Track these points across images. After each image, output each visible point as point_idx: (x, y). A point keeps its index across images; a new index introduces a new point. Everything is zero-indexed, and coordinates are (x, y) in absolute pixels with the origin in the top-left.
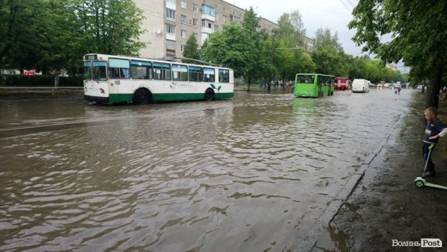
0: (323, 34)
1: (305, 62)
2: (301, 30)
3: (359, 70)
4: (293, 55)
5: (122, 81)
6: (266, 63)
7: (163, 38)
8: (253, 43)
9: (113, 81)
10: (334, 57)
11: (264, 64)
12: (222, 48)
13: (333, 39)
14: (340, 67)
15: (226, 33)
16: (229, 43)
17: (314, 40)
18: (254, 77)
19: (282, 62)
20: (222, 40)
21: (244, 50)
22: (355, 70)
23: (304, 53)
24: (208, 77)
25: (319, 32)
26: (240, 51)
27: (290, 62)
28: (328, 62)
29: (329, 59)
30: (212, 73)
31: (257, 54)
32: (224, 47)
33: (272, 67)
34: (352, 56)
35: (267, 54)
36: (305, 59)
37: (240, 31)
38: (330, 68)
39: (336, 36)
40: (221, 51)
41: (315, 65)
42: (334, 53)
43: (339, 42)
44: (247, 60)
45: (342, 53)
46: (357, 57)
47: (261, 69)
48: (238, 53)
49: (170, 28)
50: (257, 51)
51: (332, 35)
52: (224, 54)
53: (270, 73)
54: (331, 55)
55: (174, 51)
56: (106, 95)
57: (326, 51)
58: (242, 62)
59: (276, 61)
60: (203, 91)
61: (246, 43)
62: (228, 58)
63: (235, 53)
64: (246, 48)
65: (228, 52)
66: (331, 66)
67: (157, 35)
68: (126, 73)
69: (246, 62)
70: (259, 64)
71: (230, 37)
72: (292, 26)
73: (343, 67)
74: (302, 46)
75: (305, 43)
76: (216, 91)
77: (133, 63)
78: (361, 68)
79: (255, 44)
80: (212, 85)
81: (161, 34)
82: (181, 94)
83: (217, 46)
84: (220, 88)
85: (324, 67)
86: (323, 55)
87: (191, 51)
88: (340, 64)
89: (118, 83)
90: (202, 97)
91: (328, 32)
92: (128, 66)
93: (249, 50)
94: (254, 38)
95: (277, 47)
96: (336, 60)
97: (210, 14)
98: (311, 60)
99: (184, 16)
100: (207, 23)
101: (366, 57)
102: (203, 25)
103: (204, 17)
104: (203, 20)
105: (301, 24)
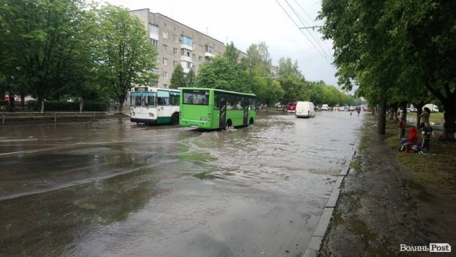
0: (285, 62)
1: (275, 89)
2: (267, 59)
3: (318, 95)
4: (266, 83)
5: (165, 107)
8: (236, 73)
9: (159, 107)
10: (298, 84)
12: (211, 77)
13: (294, 67)
15: (214, 65)
17: (278, 68)
19: (258, 89)
20: (210, 70)
21: (230, 79)
22: (315, 95)
23: (273, 81)
25: (281, 60)
26: (226, 80)
27: (265, 89)
28: (293, 88)
29: (294, 85)
32: (213, 76)
35: (246, 82)
36: (275, 86)
37: (226, 62)
38: (295, 94)
39: (296, 64)
40: (211, 79)
41: (283, 91)
42: (297, 80)
43: (299, 69)
45: (303, 80)
48: (225, 81)
50: (240, 80)
51: (293, 63)
54: (295, 82)
56: (155, 118)
57: (291, 78)
59: (253, 88)
61: (231, 74)
63: (222, 81)
64: (231, 77)
65: (216, 81)
66: (296, 92)
68: (167, 101)
71: (217, 68)
72: (260, 56)
74: (271, 74)
75: (271, 71)
77: (171, 93)
78: (319, 93)
79: (238, 74)
83: (207, 75)
85: (290, 92)
86: (288, 83)
87: (179, 78)
88: (303, 90)
89: (162, 109)
91: (289, 60)
92: (168, 96)
94: (236, 68)
95: (253, 76)
96: (300, 87)
97: (188, 44)
98: (280, 87)
99: (166, 46)
100: (186, 52)
101: (322, 82)
102: (183, 54)
103: (183, 46)
104: (183, 49)
105: (268, 54)
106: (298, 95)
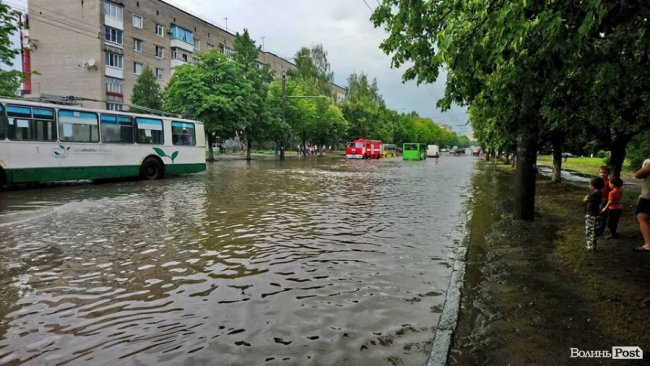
0: (358, 81)
1: (332, 119)
2: (327, 73)
3: (406, 131)
4: (314, 108)
6: (274, 116)
7: (99, 74)
8: (250, 85)
10: (373, 113)
11: (270, 118)
12: (195, 90)
13: (372, 89)
14: (382, 127)
15: (203, 67)
16: (208, 82)
17: (347, 89)
18: (257, 139)
19: (299, 117)
20: (196, 77)
21: (234, 94)
22: (401, 131)
23: (331, 106)
24: (148, 134)
25: (352, 78)
26: (227, 95)
27: (312, 118)
28: (365, 119)
29: (367, 115)
30: (158, 127)
31: (258, 102)
32: (199, 88)
33: (284, 124)
34: (396, 112)
35: (274, 103)
36: (333, 114)
37: (226, 64)
38: (367, 128)
39: (375, 84)
40: (195, 93)
41: (347, 123)
42: (373, 107)
43: (379, 93)
44: (242, 112)
45: (383, 108)
46: (403, 115)
47: (266, 127)
48: (223, 99)
49: (112, 57)
50: (257, 97)
51: (370, 83)
52: (200, 99)
53: (281, 133)
54: (368, 110)
55: (121, 96)
57: (362, 104)
58: (232, 114)
59: (289, 115)
60: (137, 161)
61: (238, 85)
62: (205, 106)
63: (217, 98)
64: (239, 92)
65: (206, 97)
66: (370, 125)
67: (89, 68)
69: (239, 114)
70: (262, 118)
71: (209, 74)
72: (314, 67)
73: (385, 126)
74: (330, 96)
75: (333, 92)
76: (167, 161)
78: (408, 128)
79: (254, 86)
80: (156, 150)
81: (95, 67)
82: (82, 168)
84: (175, 155)
85: (359, 126)
86: (357, 110)
87: (147, 95)
88: (381, 122)
90: (136, 173)
91: (364, 78)
93: (243, 95)
94: (251, 77)
95: (290, 94)
96: (376, 117)
97: (185, 40)
98: (341, 115)
99: (139, 41)
100: (179, 54)
101: (414, 113)
102: (174, 56)
103: (174, 43)
104: (174, 49)
105: (327, 65)
106: (372, 130)
